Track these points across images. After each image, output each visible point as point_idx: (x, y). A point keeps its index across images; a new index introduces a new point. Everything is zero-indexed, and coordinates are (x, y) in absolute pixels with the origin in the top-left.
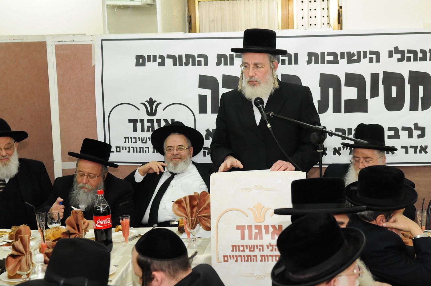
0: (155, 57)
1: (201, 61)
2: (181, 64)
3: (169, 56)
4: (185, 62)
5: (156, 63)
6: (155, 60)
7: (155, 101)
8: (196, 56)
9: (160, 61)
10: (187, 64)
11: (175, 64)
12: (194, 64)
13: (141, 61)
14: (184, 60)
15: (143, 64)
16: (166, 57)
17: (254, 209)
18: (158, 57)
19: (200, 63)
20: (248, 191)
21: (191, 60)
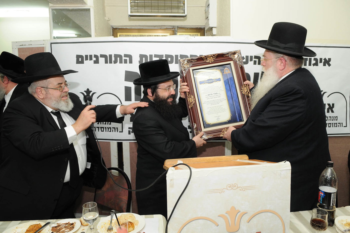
0: (91, 56)
1: (127, 59)
2: (111, 62)
3: (102, 56)
4: (114, 60)
5: (92, 61)
6: (91, 59)
7: (91, 91)
8: (123, 56)
9: (95, 60)
10: (115, 62)
11: (106, 62)
12: (121, 62)
13: (80, 60)
14: (113, 59)
15: (82, 62)
16: (99, 56)
17: (226, 215)
18: (93, 56)
19: (126, 62)
20: (220, 193)
21: (118, 58)
